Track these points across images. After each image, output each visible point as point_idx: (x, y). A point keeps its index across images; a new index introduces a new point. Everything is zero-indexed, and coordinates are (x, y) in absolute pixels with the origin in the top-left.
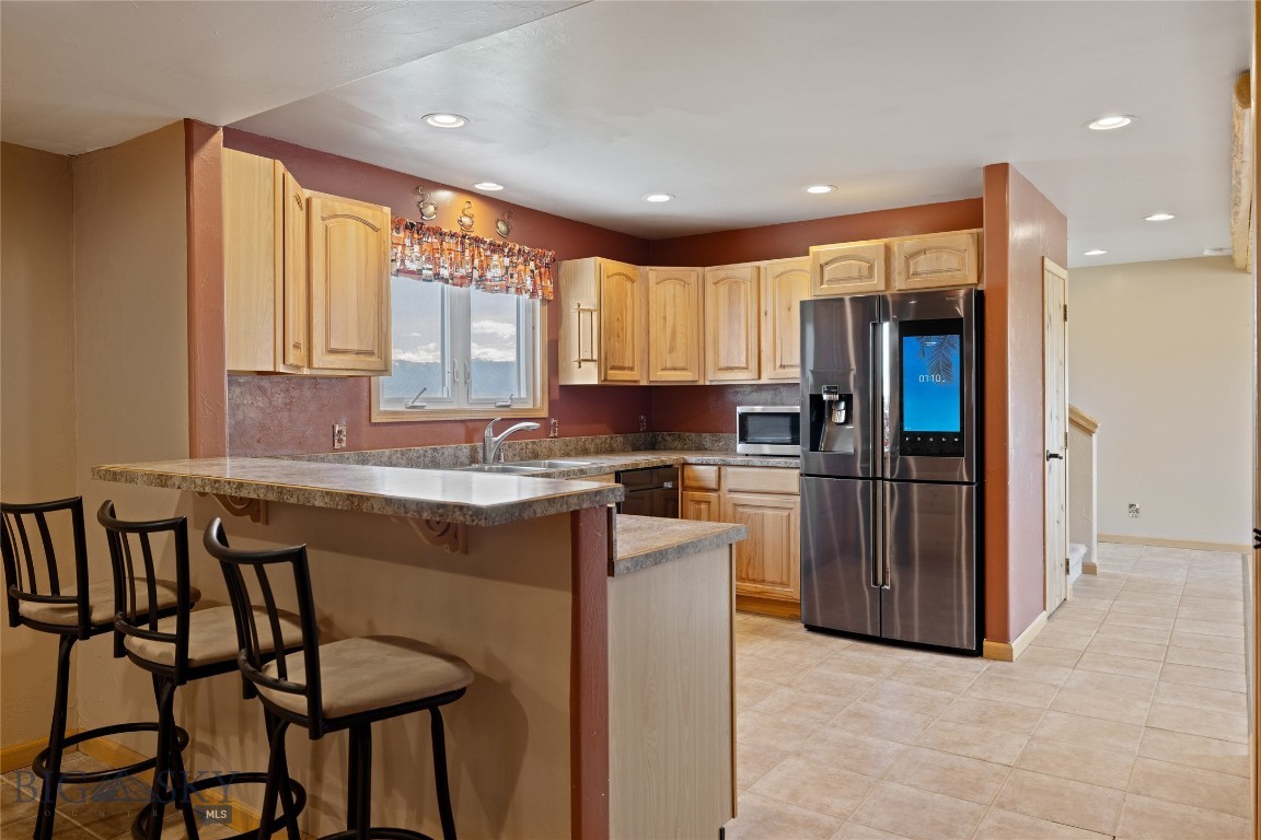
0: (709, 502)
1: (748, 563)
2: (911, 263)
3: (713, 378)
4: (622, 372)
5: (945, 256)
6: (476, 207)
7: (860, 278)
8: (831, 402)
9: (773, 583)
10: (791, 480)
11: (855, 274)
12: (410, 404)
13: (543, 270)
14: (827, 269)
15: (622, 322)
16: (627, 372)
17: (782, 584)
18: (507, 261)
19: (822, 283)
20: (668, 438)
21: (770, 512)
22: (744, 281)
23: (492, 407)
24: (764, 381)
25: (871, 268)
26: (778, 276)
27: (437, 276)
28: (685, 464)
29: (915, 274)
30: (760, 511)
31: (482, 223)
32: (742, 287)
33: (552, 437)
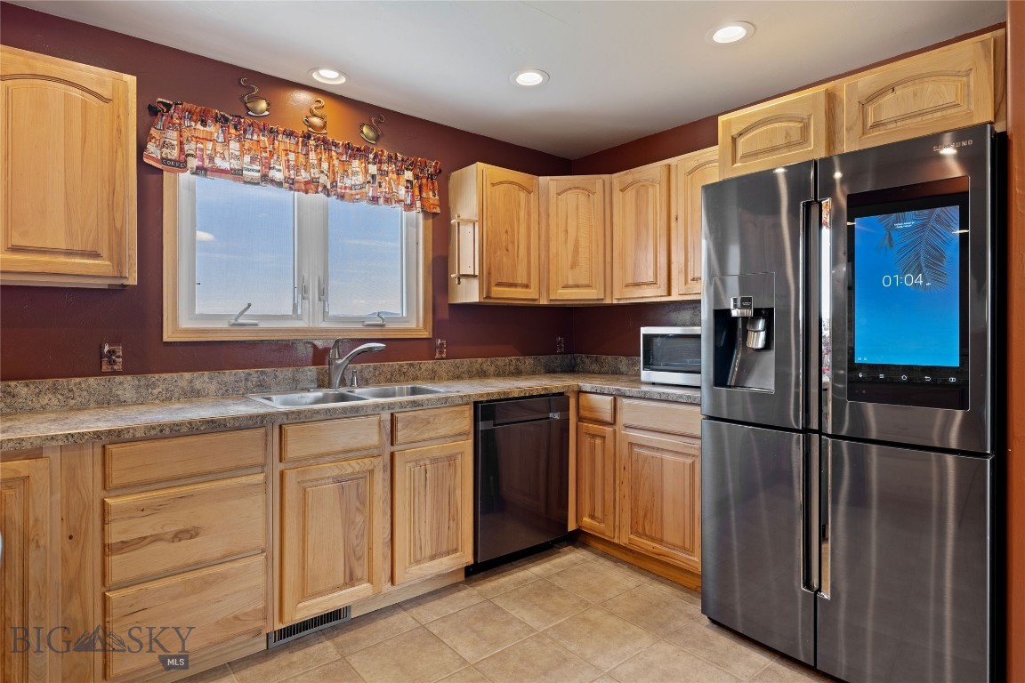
0: (604, 437)
1: (645, 516)
2: (870, 109)
3: (622, 295)
4: (513, 289)
5: (930, 86)
6: (330, 108)
7: (789, 146)
8: (745, 319)
9: (674, 546)
10: (693, 420)
11: (780, 141)
12: (234, 322)
13: (424, 181)
14: (741, 141)
15: (513, 235)
16: (519, 289)
17: (683, 549)
18: (373, 169)
19: (734, 161)
20: (587, 361)
21: (667, 457)
22: (653, 182)
23: (360, 326)
24: (674, 297)
25: (805, 130)
26: (690, 173)
27: (265, 178)
28: (580, 392)
29: (876, 125)
30: (658, 455)
31: (336, 125)
32: (650, 190)
33: (438, 359)
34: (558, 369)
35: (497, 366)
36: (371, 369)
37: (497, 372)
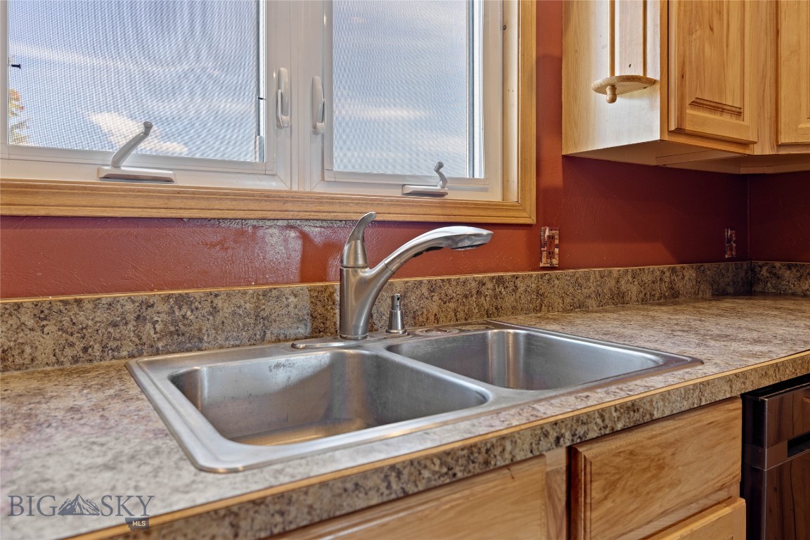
12: (108, 169)
23: (397, 193)
33: (544, 268)
34: (730, 290)
35: (642, 284)
36: (425, 290)
37: (641, 295)
